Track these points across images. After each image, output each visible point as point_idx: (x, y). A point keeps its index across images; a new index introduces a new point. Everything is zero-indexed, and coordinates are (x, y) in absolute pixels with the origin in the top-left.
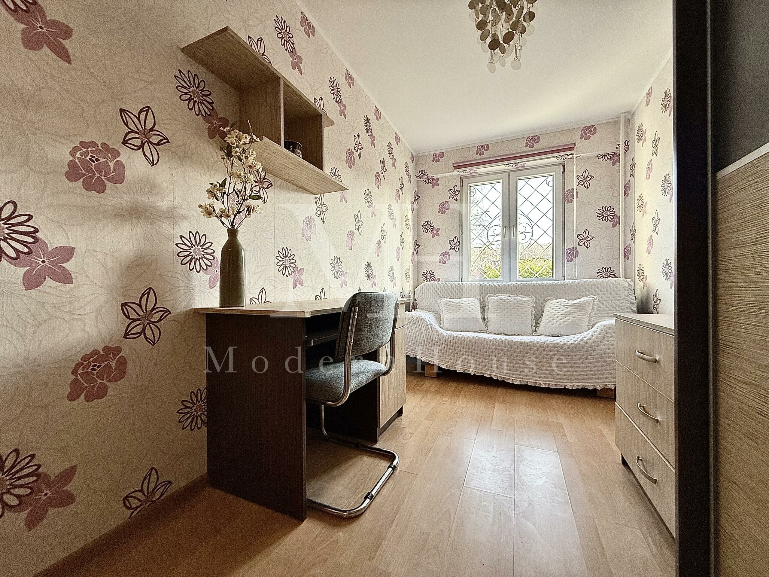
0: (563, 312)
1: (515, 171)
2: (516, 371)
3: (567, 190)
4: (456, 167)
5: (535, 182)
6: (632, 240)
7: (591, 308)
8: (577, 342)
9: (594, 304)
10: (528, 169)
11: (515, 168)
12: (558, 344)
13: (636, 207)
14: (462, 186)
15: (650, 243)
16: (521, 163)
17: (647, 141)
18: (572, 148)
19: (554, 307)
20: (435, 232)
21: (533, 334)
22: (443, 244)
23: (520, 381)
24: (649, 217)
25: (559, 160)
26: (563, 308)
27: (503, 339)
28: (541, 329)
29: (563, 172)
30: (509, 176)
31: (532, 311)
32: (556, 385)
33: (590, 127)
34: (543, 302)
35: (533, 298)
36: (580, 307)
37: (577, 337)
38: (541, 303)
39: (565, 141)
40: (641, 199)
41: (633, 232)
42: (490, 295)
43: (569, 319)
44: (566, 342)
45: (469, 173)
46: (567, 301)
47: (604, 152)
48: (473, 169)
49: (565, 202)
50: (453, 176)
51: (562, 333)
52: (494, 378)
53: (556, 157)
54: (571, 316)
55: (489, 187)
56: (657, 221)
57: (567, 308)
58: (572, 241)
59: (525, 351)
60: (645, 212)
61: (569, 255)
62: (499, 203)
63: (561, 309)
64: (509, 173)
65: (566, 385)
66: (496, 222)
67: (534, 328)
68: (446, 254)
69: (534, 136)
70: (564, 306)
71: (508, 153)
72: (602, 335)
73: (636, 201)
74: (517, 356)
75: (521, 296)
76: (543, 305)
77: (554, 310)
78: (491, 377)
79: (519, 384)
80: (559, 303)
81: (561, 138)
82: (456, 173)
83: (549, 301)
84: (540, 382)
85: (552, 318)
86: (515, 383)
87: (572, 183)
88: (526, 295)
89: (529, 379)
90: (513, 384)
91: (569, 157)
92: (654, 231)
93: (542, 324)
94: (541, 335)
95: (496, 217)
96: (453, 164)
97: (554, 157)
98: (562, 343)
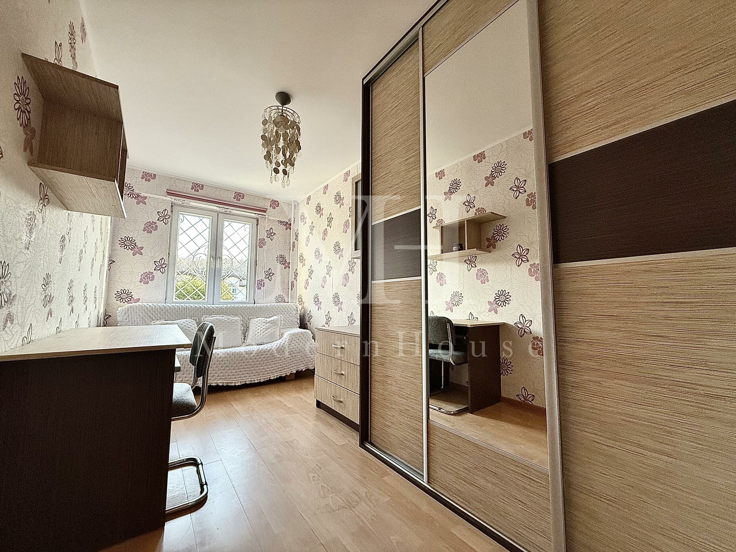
0: (264, 327)
1: (222, 213)
2: (238, 375)
3: (260, 238)
4: (169, 194)
5: (236, 225)
6: (295, 279)
7: (280, 323)
8: (277, 346)
9: (281, 321)
10: (233, 215)
11: (223, 210)
12: (266, 349)
13: (298, 260)
14: (172, 211)
15: (307, 283)
16: (230, 210)
17: (307, 224)
18: (265, 212)
19: (257, 323)
20: (136, 250)
21: (243, 345)
22: (147, 263)
23: (240, 382)
24: (306, 268)
25: (256, 216)
26: (264, 324)
27: (228, 352)
28: (248, 341)
29: (257, 225)
30: (218, 215)
31: (241, 328)
32: (264, 379)
33: (275, 201)
34: (248, 320)
35: (241, 317)
36: (273, 322)
37: (277, 343)
38: (247, 321)
39: (261, 204)
40: (301, 256)
41: (296, 275)
42: (206, 315)
43: (269, 332)
44: (271, 348)
45: (181, 202)
46: (266, 319)
47: (282, 220)
48: (187, 201)
49: (258, 247)
50: (163, 200)
51: (264, 342)
52: (220, 385)
53: (255, 213)
54: (270, 329)
55: (197, 219)
56: (311, 271)
57: (266, 324)
58: (261, 276)
59: (244, 358)
60: (304, 265)
61: (259, 285)
62: (206, 234)
63: (262, 325)
64: (218, 213)
65: (271, 377)
66: (202, 250)
67: (244, 340)
68: (149, 274)
69: (240, 193)
70: (264, 323)
71: (220, 198)
72: (290, 340)
73: (299, 256)
74: (239, 363)
75: (232, 316)
76: (248, 323)
77: (257, 326)
78: (218, 385)
79: (240, 384)
80: (260, 321)
81: (258, 202)
82: (169, 198)
83: (252, 319)
84: (254, 379)
85: (257, 332)
86: (237, 385)
87: (263, 234)
88: (236, 315)
89: (247, 379)
90: (235, 385)
91: (263, 216)
92: (309, 276)
93: (249, 336)
94: (249, 345)
95: (202, 246)
96: (167, 190)
97: (253, 213)
98: (269, 348)
